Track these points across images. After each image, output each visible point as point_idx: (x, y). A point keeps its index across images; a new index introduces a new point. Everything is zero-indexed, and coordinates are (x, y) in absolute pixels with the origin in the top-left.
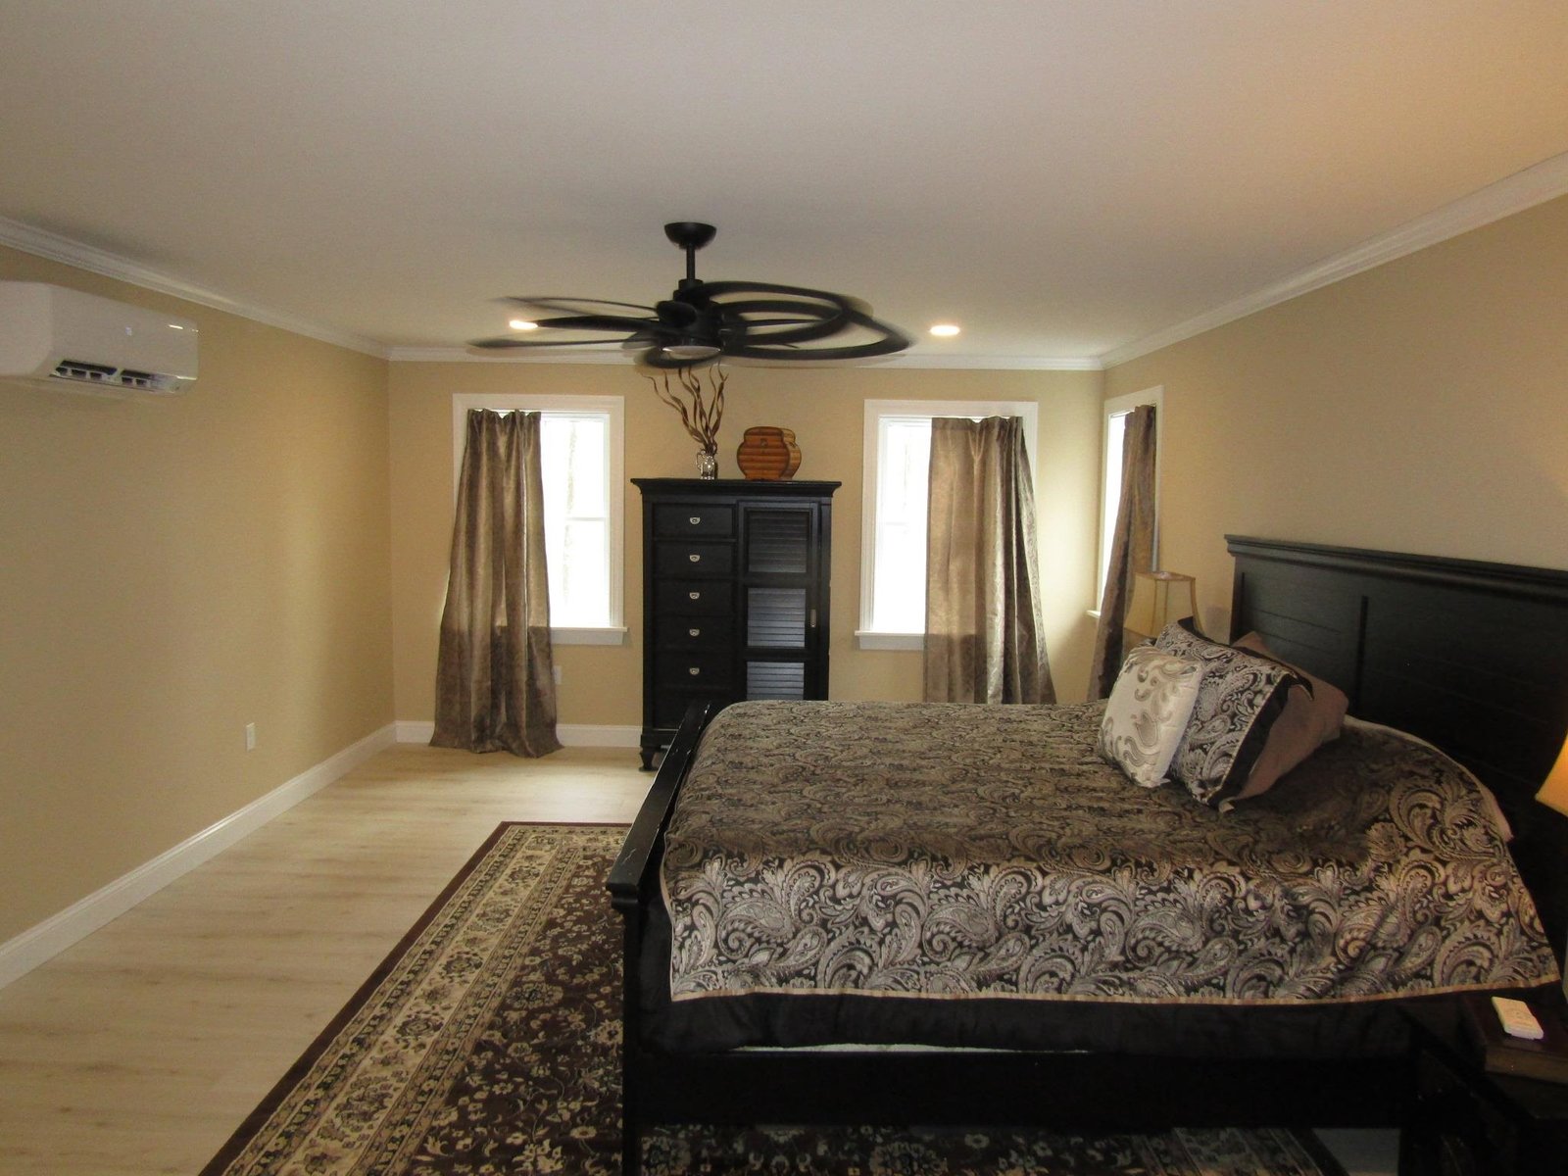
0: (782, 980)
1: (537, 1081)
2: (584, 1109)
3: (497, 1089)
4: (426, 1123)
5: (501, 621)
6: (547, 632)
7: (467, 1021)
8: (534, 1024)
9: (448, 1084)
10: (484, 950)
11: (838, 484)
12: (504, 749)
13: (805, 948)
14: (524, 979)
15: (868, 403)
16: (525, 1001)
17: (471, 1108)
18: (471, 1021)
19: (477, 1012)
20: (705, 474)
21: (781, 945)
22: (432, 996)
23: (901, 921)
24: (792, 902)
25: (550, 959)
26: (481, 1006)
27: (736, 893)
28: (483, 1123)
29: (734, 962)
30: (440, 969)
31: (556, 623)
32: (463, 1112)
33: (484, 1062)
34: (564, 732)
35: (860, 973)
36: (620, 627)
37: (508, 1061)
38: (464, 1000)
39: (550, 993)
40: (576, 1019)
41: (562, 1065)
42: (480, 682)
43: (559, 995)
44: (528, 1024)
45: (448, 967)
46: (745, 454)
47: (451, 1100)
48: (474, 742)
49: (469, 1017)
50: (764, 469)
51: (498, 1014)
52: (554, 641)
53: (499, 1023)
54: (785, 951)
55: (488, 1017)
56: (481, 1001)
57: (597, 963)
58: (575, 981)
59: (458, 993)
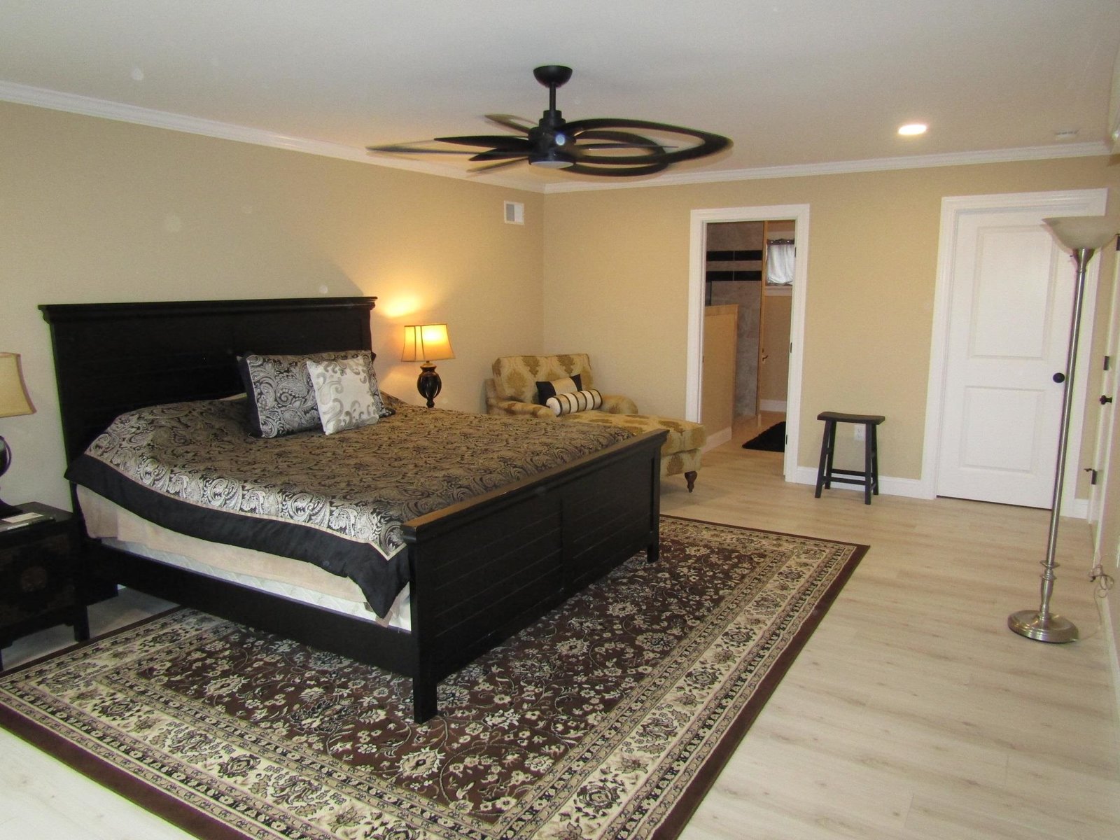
1: (675, 597)
2: (659, 583)
3: (698, 598)
4: (735, 592)
7: (706, 634)
8: (665, 624)
9: (723, 604)
10: (681, 688)
14: (659, 655)
16: (665, 639)
17: (712, 594)
18: (704, 634)
19: (699, 639)
22: (727, 657)
25: (631, 668)
26: (695, 642)
28: (708, 587)
30: (721, 678)
32: (716, 593)
33: (701, 611)
37: (688, 609)
38: (706, 649)
39: (646, 641)
40: (639, 621)
41: (659, 601)
43: (640, 639)
44: (669, 624)
45: (714, 679)
47: (722, 598)
49: (704, 637)
51: (685, 634)
53: (686, 630)
55: (693, 634)
56: (694, 645)
57: (598, 656)
58: (623, 646)
59: (709, 655)
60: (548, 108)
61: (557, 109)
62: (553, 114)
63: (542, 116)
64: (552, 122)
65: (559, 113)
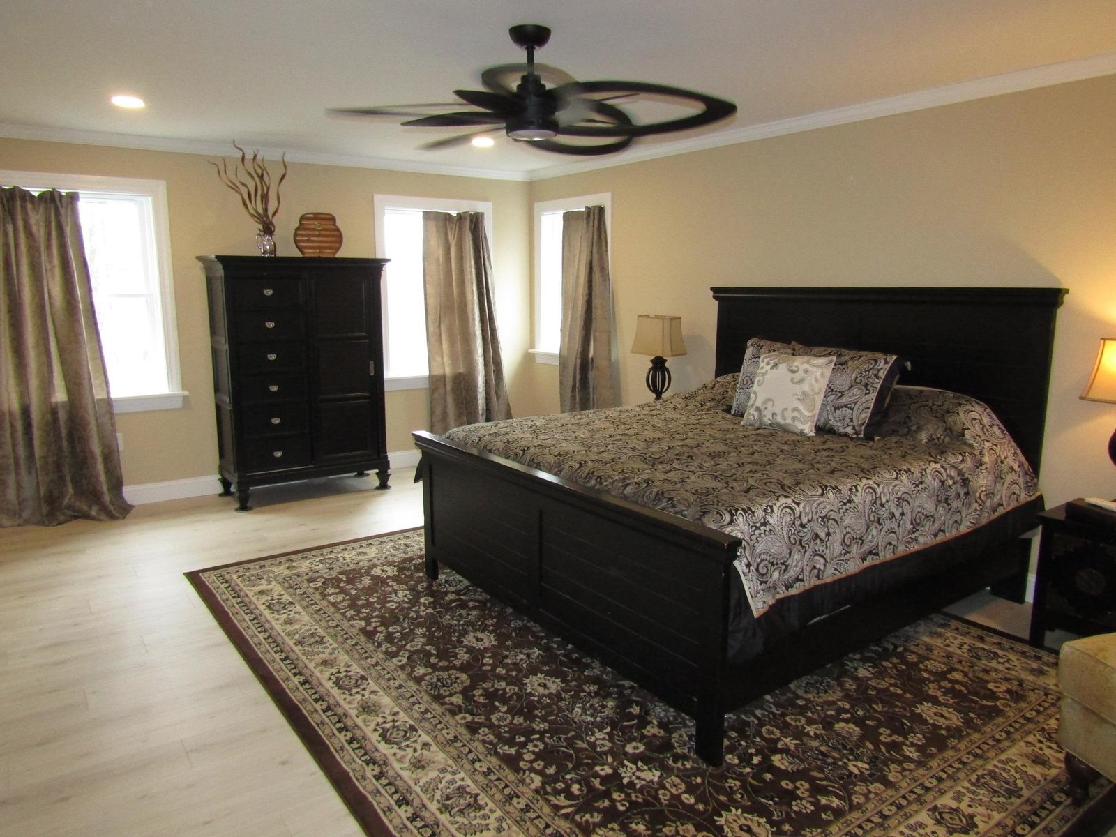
0: (788, 586)
5: (60, 396)
6: (109, 402)
11: (389, 260)
12: (76, 517)
13: (798, 562)
15: (377, 197)
20: (265, 252)
21: (783, 564)
23: (831, 531)
24: (785, 533)
27: (758, 535)
29: (766, 582)
31: (115, 393)
34: (131, 493)
35: (819, 569)
36: (177, 391)
42: (44, 458)
46: (302, 235)
48: (47, 515)
50: (320, 248)
52: (116, 410)
54: (787, 566)
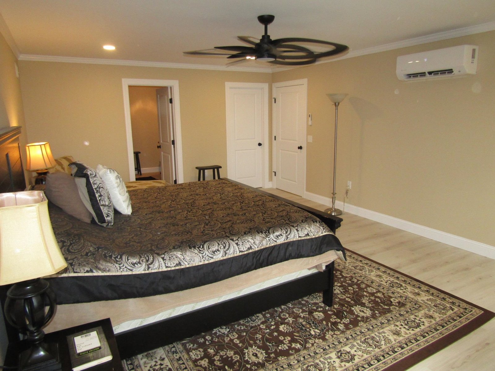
60: (264, 34)
61: (268, 34)
62: (266, 37)
63: (261, 38)
64: (266, 40)
65: (269, 36)
